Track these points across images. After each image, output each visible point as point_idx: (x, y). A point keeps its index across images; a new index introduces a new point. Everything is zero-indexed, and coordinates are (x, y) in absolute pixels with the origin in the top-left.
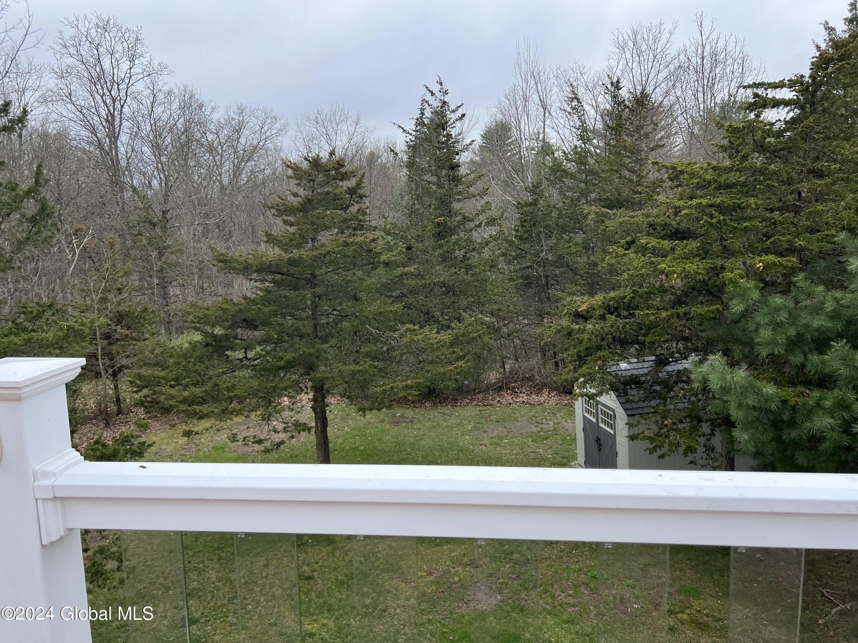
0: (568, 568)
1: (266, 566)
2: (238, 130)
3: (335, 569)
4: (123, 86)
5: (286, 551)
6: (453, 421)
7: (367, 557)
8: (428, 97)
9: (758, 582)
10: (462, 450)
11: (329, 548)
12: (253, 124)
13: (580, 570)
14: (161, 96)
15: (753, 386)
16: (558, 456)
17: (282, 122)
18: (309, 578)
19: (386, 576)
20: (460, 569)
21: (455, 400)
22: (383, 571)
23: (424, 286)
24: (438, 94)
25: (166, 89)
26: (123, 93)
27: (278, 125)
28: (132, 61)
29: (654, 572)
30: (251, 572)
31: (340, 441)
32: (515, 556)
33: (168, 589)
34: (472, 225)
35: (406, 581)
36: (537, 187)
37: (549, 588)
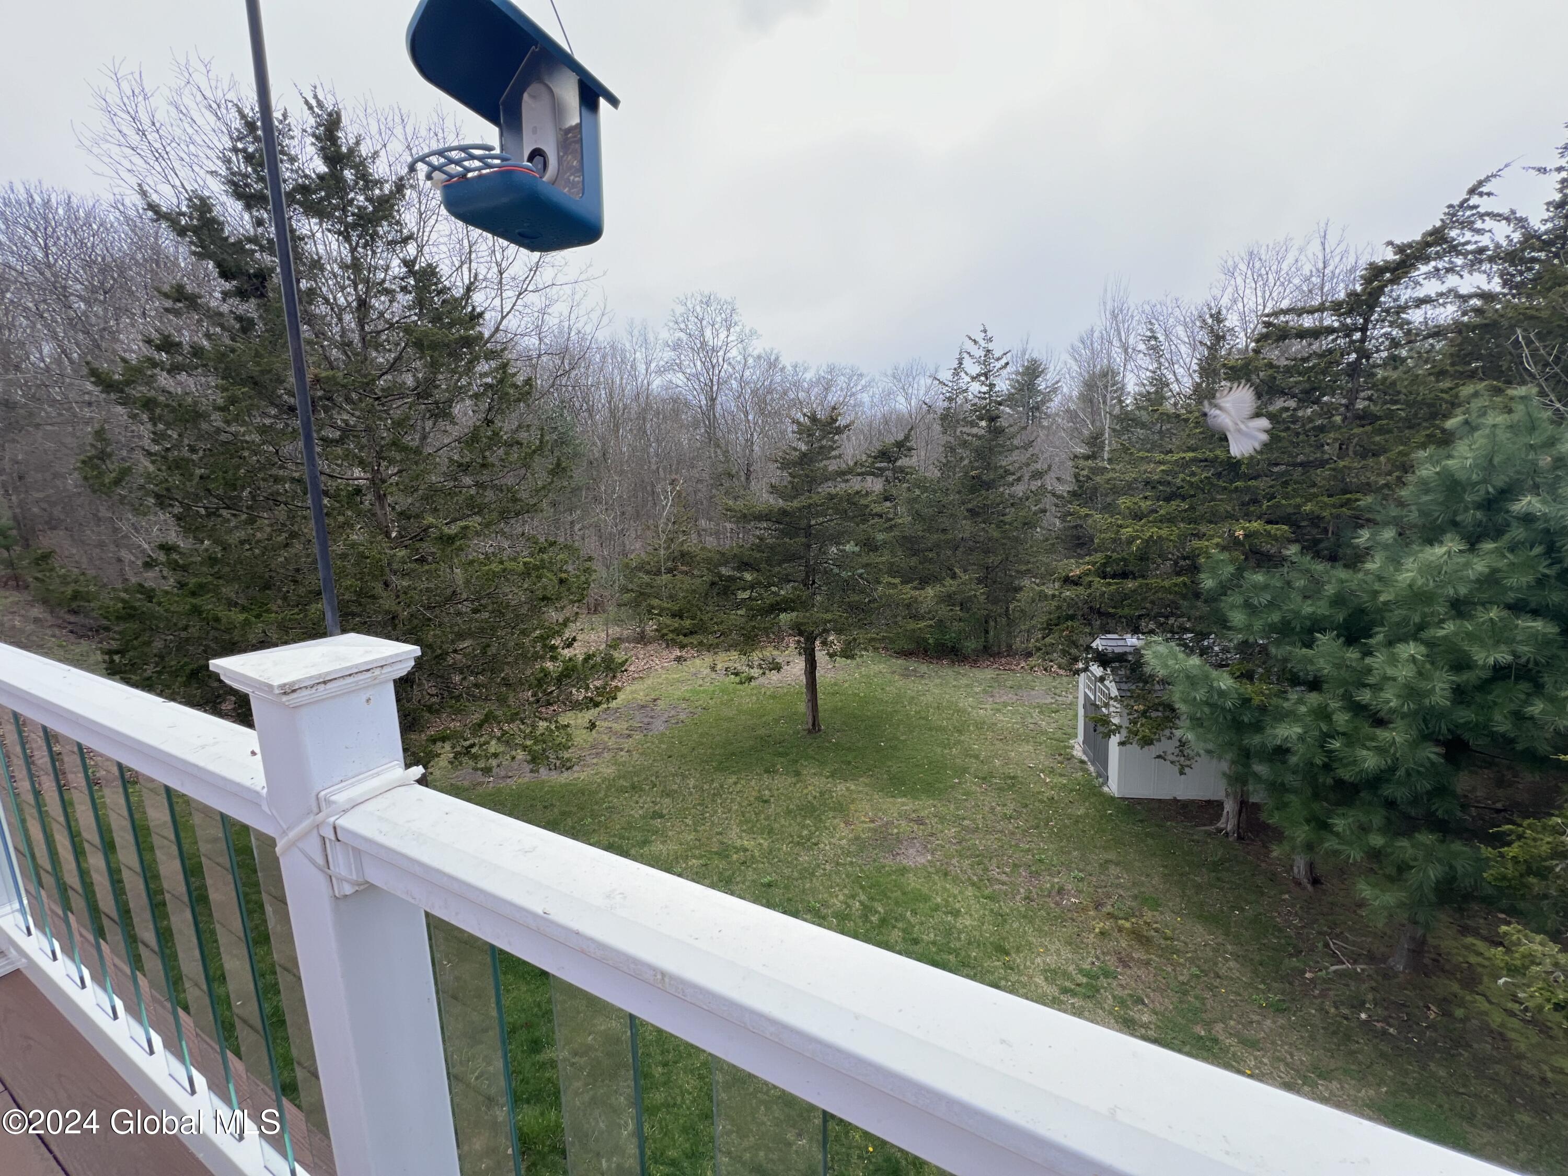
0: (1017, 845)
1: (735, 783)
2: (827, 389)
3: (790, 799)
4: (721, 353)
5: (757, 774)
6: (964, 681)
7: (822, 794)
8: (970, 346)
9: (1242, 910)
10: (958, 711)
11: (794, 780)
12: (842, 381)
13: (1029, 850)
14: (750, 361)
15: (1207, 677)
16: (1060, 732)
17: (868, 379)
18: (766, 801)
19: (831, 814)
20: (903, 823)
21: (975, 661)
22: (830, 809)
23: (947, 542)
24: (983, 343)
25: (756, 353)
26: (721, 360)
27: (863, 382)
28: (729, 330)
29: (1113, 870)
30: (722, 786)
31: (846, 685)
32: (966, 822)
33: (654, 786)
34: (1011, 478)
35: (847, 823)
36: (1096, 438)
37: (986, 861)
